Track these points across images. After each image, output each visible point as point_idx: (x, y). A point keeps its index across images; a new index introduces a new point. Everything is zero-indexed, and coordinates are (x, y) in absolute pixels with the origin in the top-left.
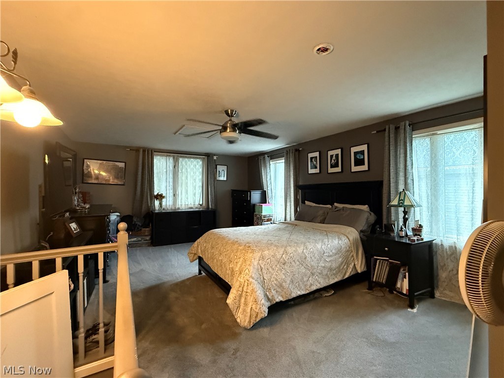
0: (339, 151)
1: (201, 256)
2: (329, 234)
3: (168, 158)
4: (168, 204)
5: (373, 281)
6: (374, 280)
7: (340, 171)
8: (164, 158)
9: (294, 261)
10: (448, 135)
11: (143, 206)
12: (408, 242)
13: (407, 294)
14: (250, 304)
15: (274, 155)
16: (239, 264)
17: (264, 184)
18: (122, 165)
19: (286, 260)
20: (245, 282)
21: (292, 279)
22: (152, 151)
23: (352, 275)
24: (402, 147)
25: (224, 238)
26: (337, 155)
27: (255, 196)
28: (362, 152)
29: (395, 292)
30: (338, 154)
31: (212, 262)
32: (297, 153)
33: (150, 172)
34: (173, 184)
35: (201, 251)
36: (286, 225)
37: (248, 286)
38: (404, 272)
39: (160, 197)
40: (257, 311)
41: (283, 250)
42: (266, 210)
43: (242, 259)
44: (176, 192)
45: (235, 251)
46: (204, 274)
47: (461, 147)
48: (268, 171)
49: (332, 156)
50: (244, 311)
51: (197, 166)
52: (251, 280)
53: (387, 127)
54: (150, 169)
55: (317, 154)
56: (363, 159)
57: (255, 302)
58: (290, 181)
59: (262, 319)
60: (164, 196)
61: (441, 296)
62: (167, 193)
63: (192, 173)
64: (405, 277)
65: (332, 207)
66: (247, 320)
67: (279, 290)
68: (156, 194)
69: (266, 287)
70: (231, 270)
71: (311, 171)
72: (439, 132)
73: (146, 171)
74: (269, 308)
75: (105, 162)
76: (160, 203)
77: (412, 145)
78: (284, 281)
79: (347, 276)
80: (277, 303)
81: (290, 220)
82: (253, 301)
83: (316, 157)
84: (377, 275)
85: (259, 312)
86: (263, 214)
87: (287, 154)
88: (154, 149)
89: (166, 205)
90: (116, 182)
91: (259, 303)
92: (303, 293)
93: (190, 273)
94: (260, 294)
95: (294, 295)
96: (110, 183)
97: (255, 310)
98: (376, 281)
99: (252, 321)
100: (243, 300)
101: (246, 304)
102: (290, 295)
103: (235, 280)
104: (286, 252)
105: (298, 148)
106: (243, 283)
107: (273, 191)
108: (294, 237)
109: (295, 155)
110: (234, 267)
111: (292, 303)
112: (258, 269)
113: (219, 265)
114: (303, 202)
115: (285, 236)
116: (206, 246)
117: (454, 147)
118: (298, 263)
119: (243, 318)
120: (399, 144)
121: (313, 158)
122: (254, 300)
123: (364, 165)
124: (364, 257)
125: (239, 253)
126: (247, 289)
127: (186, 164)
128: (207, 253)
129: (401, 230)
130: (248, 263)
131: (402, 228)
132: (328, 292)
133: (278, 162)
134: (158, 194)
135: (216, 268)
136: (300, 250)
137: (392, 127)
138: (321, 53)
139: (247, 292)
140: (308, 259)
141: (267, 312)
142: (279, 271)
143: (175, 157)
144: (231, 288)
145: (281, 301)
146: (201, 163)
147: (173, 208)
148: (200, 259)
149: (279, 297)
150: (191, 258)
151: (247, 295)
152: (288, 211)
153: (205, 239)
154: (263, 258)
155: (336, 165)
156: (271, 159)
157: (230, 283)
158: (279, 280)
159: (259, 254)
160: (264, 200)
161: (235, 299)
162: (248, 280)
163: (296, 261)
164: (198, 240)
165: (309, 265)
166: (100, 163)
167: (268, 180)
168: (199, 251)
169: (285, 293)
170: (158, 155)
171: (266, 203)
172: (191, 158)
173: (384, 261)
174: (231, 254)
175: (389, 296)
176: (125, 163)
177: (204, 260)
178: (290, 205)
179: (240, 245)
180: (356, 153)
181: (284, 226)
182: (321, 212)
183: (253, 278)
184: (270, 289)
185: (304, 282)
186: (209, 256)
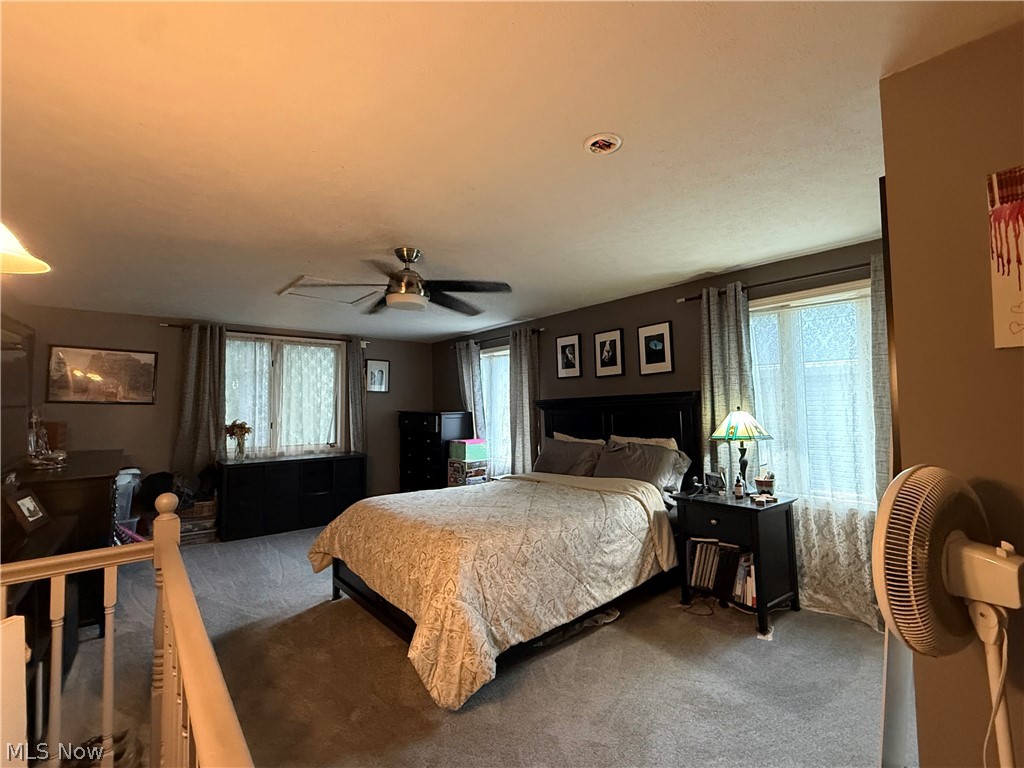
0: (616, 335)
1: (340, 557)
2: (606, 498)
3: (258, 344)
4: (257, 444)
5: (690, 585)
6: (693, 584)
7: (620, 372)
8: (250, 344)
9: (544, 556)
10: (809, 309)
11: (198, 451)
12: (749, 506)
13: (755, 606)
14: (460, 656)
15: (488, 340)
16: (432, 570)
17: (468, 398)
18: (148, 359)
19: (528, 555)
20: (447, 608)
21: (540, 594)
22: (220, 329)
23: (653, 577)
24: (732, 329)
25: (393, 516)
26: (613, 343)
27: (450, 424)
28: (660, 338)
29: (731, 605)
30: (615, 340)
31: (369, 569)
32: (536, 336)
33: (217, 376)
34: (270, 400)
35: (341, 547)
36: (518, 483)
37: (453, 616)
38: (747, 564)
39: (239, 430)
40: (474, 669)
41: (521, 534)
42: (473, 453)
43: (437, 559)
44: (275, 419)
45: (421, 544)
46: (345, 596)
47: (831, 330)
48: (477, 372)
49: (603, 344)
50: (447, 671)
51: (325, 363)
52: (459, 603)
53: (704, 291)
54: (217, 369)
55: (574, 340)
56: (663, 351)
57: (470, 649)
58: (522, 393)
59: (485, 686)
60: (249, 429)
61: (810, 606)
62: (254, 422)
63: (313, 377)
64: (749, 574)
65: (607, 443)
66: (454, 692)
67: (516, 619)
68: (228, 422)
69: (490, 615)
70: (415, 585)
71: (563, 373)
72: (793, 304)
73: (208, 372)
74: (497, 660)
75: (104, 352)
76: (239, 444)
77: (748, 325)
78: (525, 599)
79: (642, 581)
80: (512, 647)
81: (524, 472)
82: (465, 649)
83: (573, 345)
84: (697, 574)
85: (480, 670)
86: (467, 461)
87: (515, 339)
88: (227, 325)
89: (253, 447)
90: (134, 397)
91: (478, 652)
92: (564, 621)
93: (314, 596)
94: (479, 630)
95: (545, 628)
96: (118, 400)
97: (470, 667)
98: (696, 585)
99: (464, 693)
100: (443, 649)
101: (450, 657)
102: (538, 628)
103: (423, 605)
104: (527, 539)
105: (536, 328)
106: (443, 611)
107: (487, 414)
108: (538, 506)
109: (531, 340)
110: (421, 579)
111: (541, 644)
112: (473, 579)
113: (385, 575)
114: (549, 435)
115: (521, 506)
116: (351, 536)
117: (819, 332)
118: (551, 560)
119: (443, 689)
120: (726, 324)
121: (567, 346)
122: (468, 646)
123: (664, 361)
124: (672, 541)
125: (430, 548)
126: (452, 624)
127: (300, 358)
128: (355, 553)
129: (738, 485)
130: (453, 567)
131: (738, 481)
132: (608, 615)
133: (495, 354)
134: (234, 425)
135: (377, 582)
136: (554, 534)
137: (714, 291)
138: (599, 149)
139: (451, 631)
140: (571, 550)
141: (495, 670)
142: (515, 580)
143: (275, 343)
144: (414, 626)
145: (521, 643)
146: (332, 355)
147: (269, 453)
148: (338, 565)
149: (517, 635)
150: (315, 564)
151: (452, 637)
152: (519, 454)
153: (350, 520)
154: (482, 555)
155: (612, 362)
156: (481, 348)
157: (411, 615)
158: (515, 599)
159: (474, 548)
160: (468, 431)
161: (427, 649)
162: (453, 605)
163: (547, 556)
164: (333, 524)
165: (573, 563)
166: (93, 356)
167: (476, 390)
168: (337, 547)
169: (528, 625)
170: (235, 338)
171: (472, 438)
172: (311, 344)
173: (710, 546)
174: (412, 551)
175: (721, 613)
176: (156, 354)
177: (349, 566)
178: (523, 440)
179: (431, 529)
180: (648, 339)
181: (515, 484)
182: (586, 454)
183: (464, 600)
184: (498, 620)
185: (564, 598)
186: (361, 556)
